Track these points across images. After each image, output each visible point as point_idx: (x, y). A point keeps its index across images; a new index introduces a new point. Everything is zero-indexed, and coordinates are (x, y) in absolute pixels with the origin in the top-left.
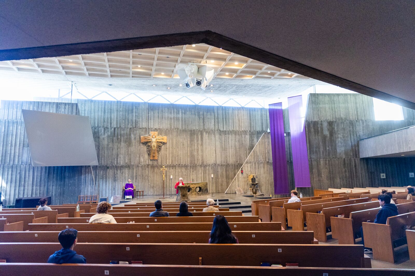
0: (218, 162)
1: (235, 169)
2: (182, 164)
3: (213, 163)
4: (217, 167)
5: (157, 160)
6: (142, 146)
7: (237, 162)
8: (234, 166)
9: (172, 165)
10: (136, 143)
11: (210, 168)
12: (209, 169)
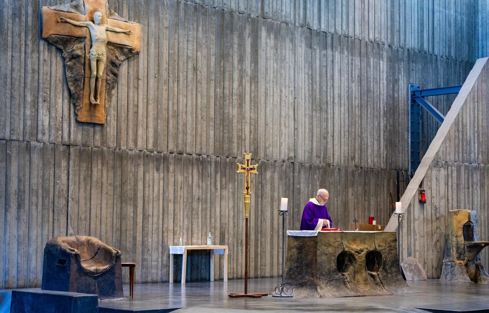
0: (302, 156)
1: (346, 187)
2: (189, 150)
3: (286, 158)
4: (296, 174)
5: (102, 125)
6: (46, 53)
7: (353, 158)
8: (343, 171)
9: (155, 153)
10: (23, 35)
11: (276, 176)
12: (272, 178)
